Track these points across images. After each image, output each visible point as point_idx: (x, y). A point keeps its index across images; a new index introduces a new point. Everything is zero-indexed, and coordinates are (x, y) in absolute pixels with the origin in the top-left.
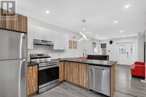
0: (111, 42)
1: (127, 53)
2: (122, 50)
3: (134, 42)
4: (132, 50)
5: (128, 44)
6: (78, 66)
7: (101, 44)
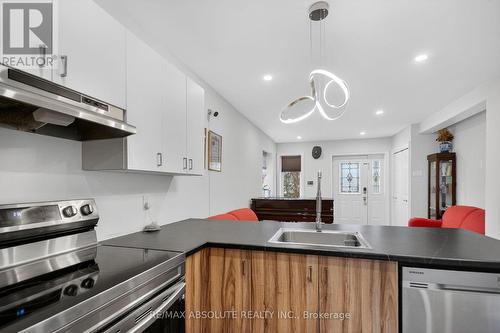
0: (317, 153)
1: (365, 189)
2: (350, 180)
3: (383, 155)
4: (376, 180)
5: (366, 161)
6: (315, 277)
7: (283, 158)
